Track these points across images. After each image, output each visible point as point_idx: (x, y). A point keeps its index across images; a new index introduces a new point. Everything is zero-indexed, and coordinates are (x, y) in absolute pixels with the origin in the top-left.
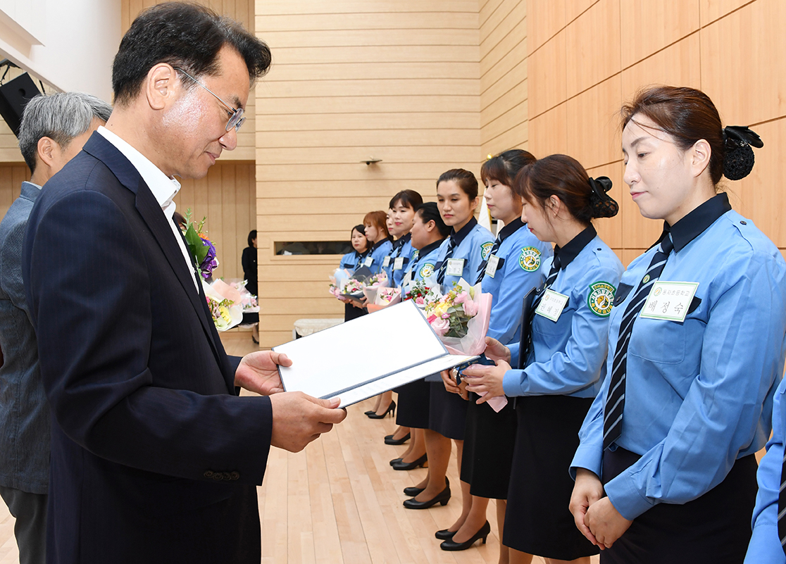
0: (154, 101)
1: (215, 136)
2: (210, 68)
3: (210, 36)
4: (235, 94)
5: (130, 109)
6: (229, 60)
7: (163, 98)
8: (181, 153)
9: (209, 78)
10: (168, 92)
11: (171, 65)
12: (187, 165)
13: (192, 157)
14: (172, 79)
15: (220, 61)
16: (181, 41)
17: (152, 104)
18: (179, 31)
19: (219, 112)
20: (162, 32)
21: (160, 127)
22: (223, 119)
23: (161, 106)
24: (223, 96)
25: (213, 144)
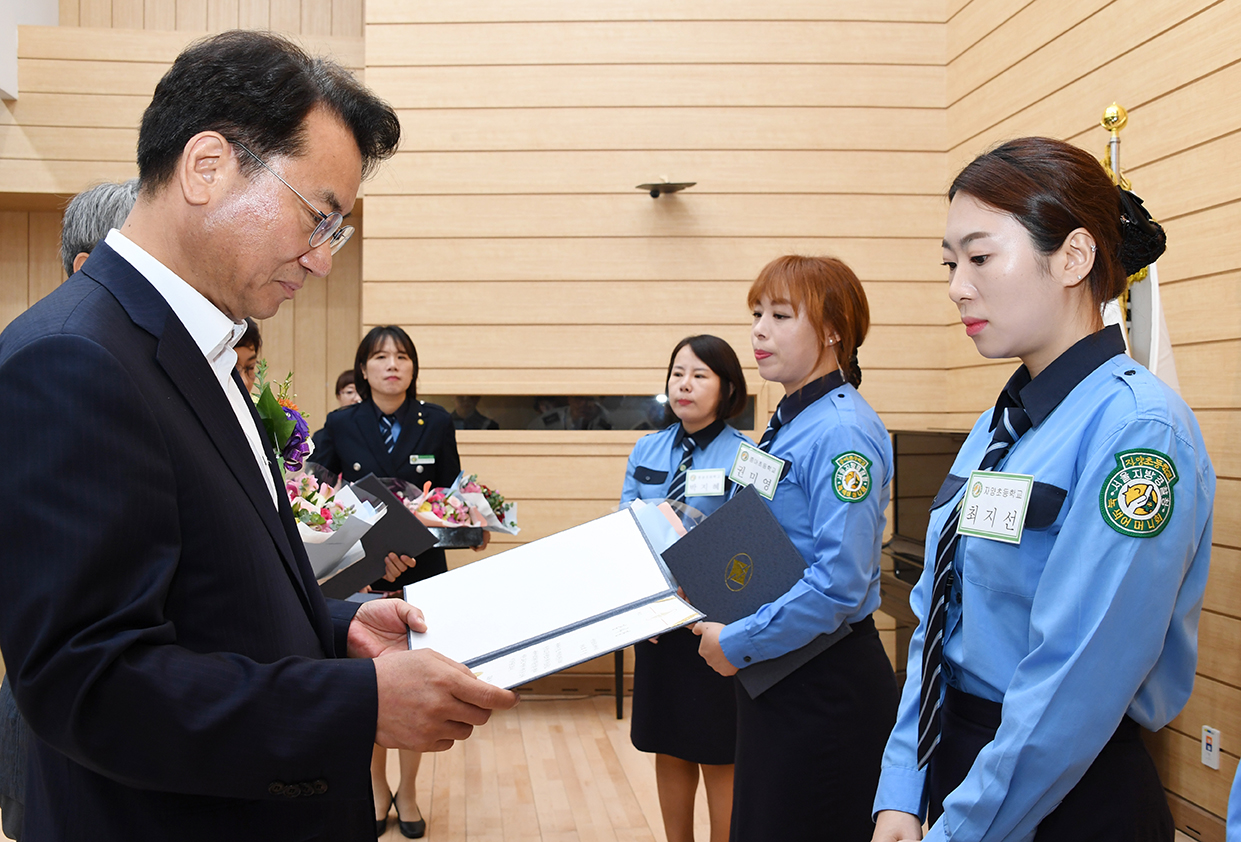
0: (192, 190)
1: (291, 254)
2: (286, 143)
3: (291, 91)
4: (329, 187)
5: (158, 202)
6: (325, 131)
7: (207, 187)
8: (232, 277)
9: (285, 159)
10: (216, 177)
11: (223, 135)
12: (242, 297)
13: (250, 285)
14: (225, 157)
15: (306, 132)
16: (242, 96)
17: (188, 195)
18: (242, 80)
19: (299, 216)
20: (215, 78)
21: (200, 233)
22: (305, 228)
23: (203, 200)
24: (306, 189)
25: (289, 265)
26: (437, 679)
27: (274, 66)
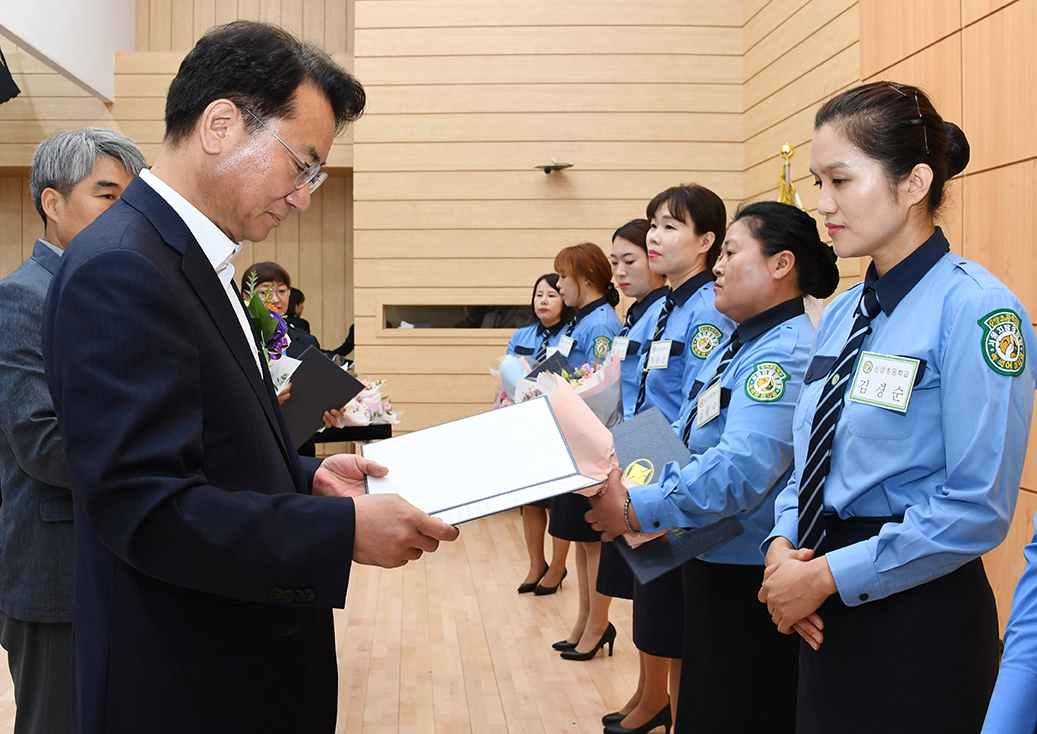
0: (208, 143)
1: (280, 194)
2: (282, 109)
3: (286, 68)
4: (310, 142)
5: (181, 151)
6: (310, 100)
7: (220, 141)
8: (235, 209)
9: (280, 121)
10: (227, 134)
11: (233, 102)
12: (242, 225)
13: (248, 216)
14: (233, 119)
15: (295, 101)
16: (249, 73)
17: (205, 146)
18: (249, 60)
19: (288, 164)
20: (228, 59)
21: (213, 175)
22: (292, 173)
23: (216, 151)
24: (294, 146)
25: (277, 203)
26: (406, 517)
27: (273, 50)
